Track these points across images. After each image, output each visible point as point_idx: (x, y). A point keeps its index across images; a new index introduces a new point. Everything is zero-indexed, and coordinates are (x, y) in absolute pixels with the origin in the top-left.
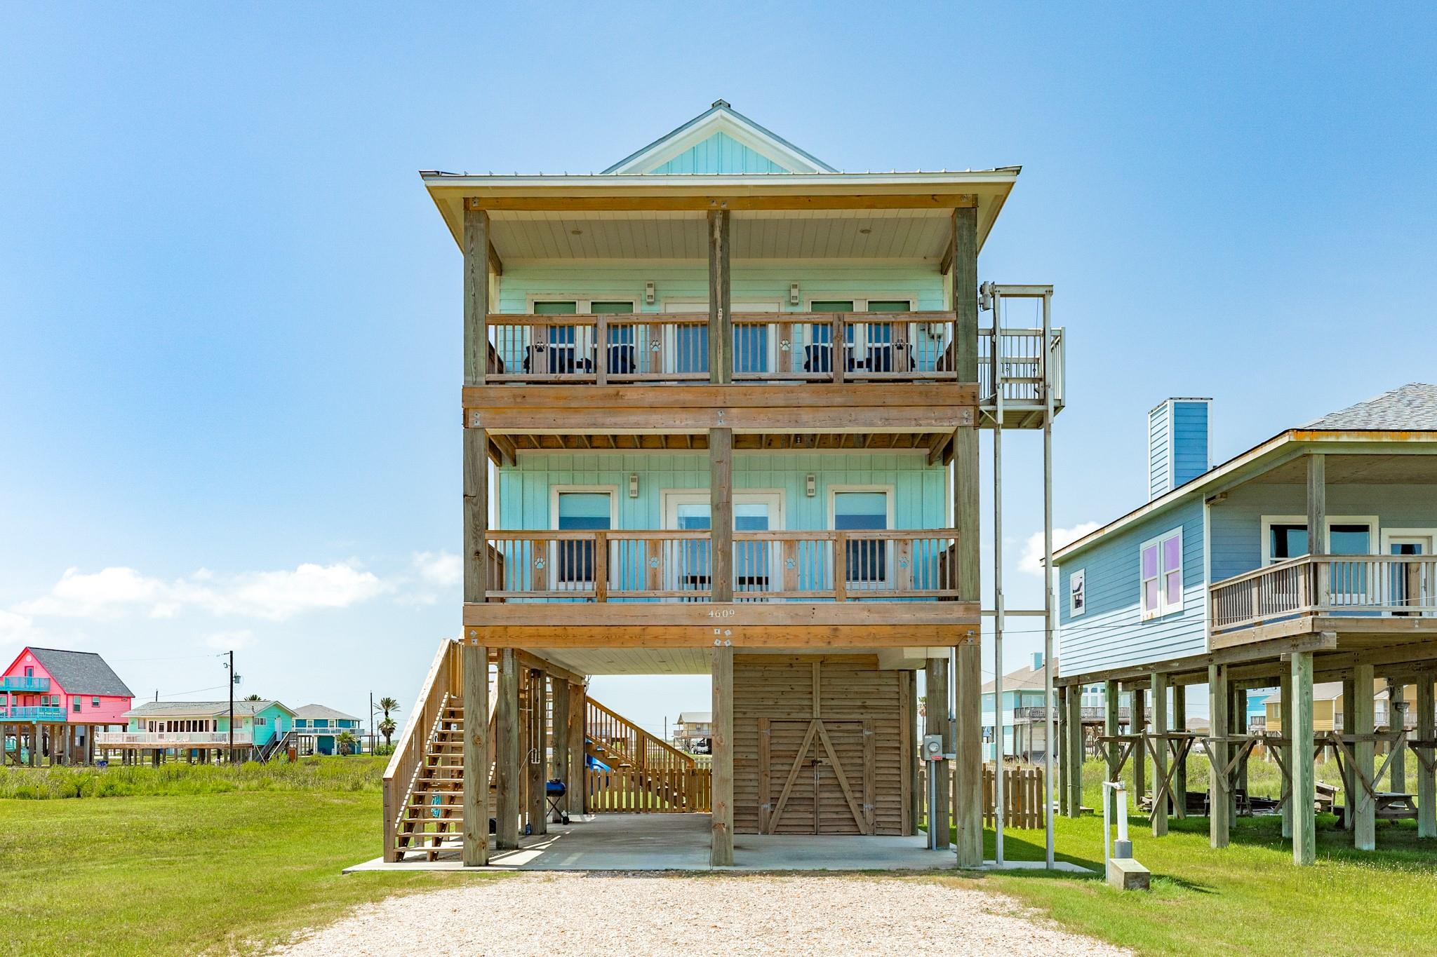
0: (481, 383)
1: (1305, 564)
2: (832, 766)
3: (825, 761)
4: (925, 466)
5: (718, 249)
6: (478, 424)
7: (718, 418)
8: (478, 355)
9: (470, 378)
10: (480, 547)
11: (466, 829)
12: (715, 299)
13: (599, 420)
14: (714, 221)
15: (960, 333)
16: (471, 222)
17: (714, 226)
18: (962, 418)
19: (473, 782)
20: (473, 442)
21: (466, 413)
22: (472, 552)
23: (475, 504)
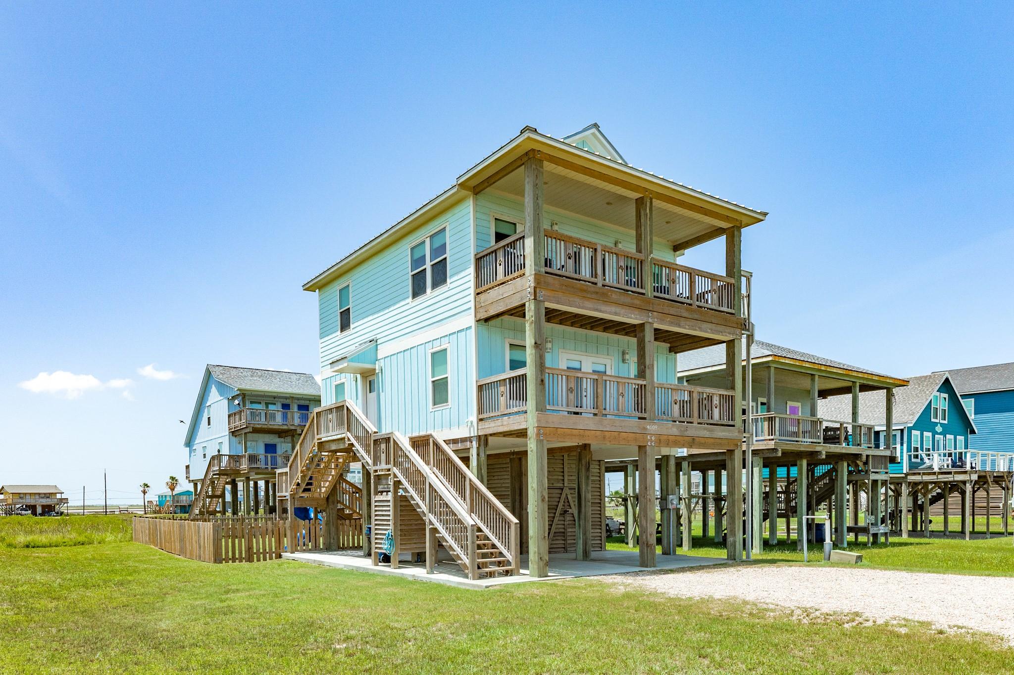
0: (542, 272)
1: (769, 417)
2: (573, 514)
3: (570, 510)
4: (668, 353)
5: (648, 219)
6: (542, 298)
7: (649, 317)
8: (541, 254)
9: (537, 268)
10: (543, 377)
11: (537, 555)
12: (646, 248)
13: (599, 307)
14: (646, 202)
15: (736, 290)
16: (536, 165)
17: (646, 206)
18: (737, 334)
19: (542, 525)
20: (538, 309)
21: (535, 288)
22: (539, 380)
23: (541, 350)
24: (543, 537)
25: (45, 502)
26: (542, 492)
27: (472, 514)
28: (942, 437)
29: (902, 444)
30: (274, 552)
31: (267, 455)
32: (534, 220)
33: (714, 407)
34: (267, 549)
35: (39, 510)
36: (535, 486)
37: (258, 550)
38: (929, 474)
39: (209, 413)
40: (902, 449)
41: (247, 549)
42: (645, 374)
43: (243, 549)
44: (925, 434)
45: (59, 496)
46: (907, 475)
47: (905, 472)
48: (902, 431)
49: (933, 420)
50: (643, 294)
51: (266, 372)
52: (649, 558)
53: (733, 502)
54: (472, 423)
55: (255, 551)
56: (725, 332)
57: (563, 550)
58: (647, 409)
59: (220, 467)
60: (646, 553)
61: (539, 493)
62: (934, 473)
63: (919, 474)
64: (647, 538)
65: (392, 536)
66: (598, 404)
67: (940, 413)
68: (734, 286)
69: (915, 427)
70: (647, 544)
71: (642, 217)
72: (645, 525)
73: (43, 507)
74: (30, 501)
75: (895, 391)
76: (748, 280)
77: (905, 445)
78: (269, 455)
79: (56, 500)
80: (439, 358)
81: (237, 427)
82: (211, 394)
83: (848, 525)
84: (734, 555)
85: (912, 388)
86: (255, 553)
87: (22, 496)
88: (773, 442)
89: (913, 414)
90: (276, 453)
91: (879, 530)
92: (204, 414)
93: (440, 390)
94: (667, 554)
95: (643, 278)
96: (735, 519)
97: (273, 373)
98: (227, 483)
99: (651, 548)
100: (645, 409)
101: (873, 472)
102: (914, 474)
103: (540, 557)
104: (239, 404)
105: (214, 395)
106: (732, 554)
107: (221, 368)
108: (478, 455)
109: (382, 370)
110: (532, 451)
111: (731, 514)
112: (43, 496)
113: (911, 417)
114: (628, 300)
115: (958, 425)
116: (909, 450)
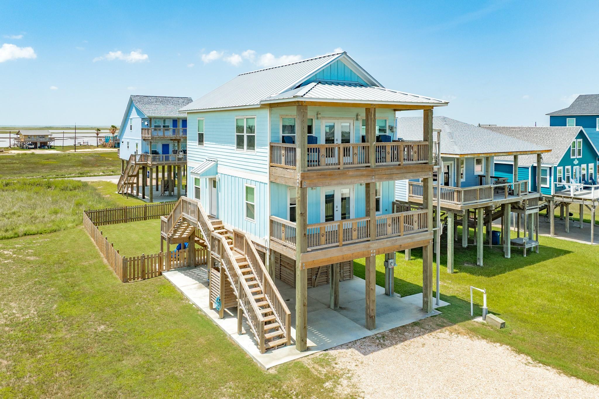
0: (306, 171)
6: (305, 186)
7: (373, 179)
8: (305, 160)
9: (302, 169)
10: (305, 232)
11: (300, 338)
12: (371, 138)
13: (341, 182)
14: (372, 111)
15: (429, 148)
16: (303, 109)
17: (371, 113)
18: (430, 175)
19: (303, 320)
20: (303, 193)
21: (301, 182)
22: (303, 234)
23: (304, 216)
24: (304, 327)
25: (43, 140)
26: (304, 301)
27: (266, 294)
28: (578, 166)
29: (550, 175)
30: (157, 272)
31: (163, 155)
32: (301, 141)
33: (414, 222)
34: (154, 270)
35: (39, 145)
36: (300, 297)
37: (148, 271)
38: (568, 198)
39: (131, 123)
40: (550, 180)
41: (142, 271)
42: (370, 212)
43: (140, 271)
44: (566, 167)
45: (49, 136)
46: (554, 196)
47: (552, 194)
48: (550, 168)
49: (572, 157)
50: (369, 167)
51: (165, 98)
52: (371, 325)
53: (426, 277)
54: (266, 240)
55: (146, 272)
56: (422, 175)
57: (326, 282)
58: (371, 235)
59: (136, 162)
60: (369, 321)
61: (302, 301)
62: (571, 198)
63: (561, 197)
64: (370, 312)
65: (220, 300)
66: (340, 239)
67: (576, 152)
68: (428, 146)
69: (559, 165)
70: (370, 316)
71: (369, 120)
72: (369, 304)
73: (41, 143)
74: (35, 140)
75: (542, 155)
76: (439, 133)
77: (552, 177)
78: (164, 155)
79: (48, 139)
80: (249, 191)
81: (146, 137)
82: (132, 112)
83: (512, 238)
84: (427, 310)
85: (559, 136)
86: (146, 274)
87: (29, 137)
88: (460, 206)
89: (557, 158)
90: (169, 154)
91: (532, 245)
92: (129, 122)
93: (250, 211)
94: (388, 295)
95: (369, 156)
96: (427, 287)
97: (169, 98)
98: (140, 169)
99: (373, 319)
100: (369, 234)
101: (527, 209)
102: (558, 196)
103: (301, 340)
104: (147, 125)
105: (134, 114)
106: (426, 308)
107: (139, 97)
108: (270, 259)
109: (220, 180)
110: (298, 275)
111: (425, 284)
112: (41, 136)
113: (556, 159)
114: (359, 173)
115: (589, 156)
116: (555, 180)
